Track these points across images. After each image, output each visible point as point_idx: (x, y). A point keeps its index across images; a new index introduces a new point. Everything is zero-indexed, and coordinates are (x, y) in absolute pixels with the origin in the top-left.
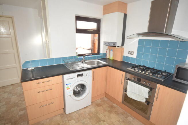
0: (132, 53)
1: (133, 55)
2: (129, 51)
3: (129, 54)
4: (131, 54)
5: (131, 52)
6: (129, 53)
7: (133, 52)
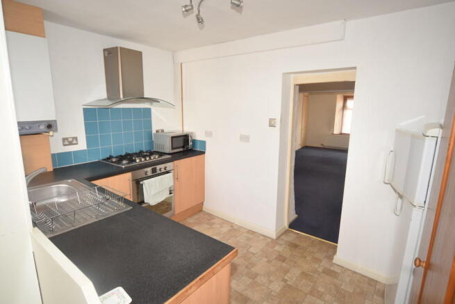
0: (75, 142)
1: (77, 144)
2: (64, 140)
3: (64, 145)
4: (71, 143)
5: (70, 140)
6: (66, 143)
7: (76, 138)
